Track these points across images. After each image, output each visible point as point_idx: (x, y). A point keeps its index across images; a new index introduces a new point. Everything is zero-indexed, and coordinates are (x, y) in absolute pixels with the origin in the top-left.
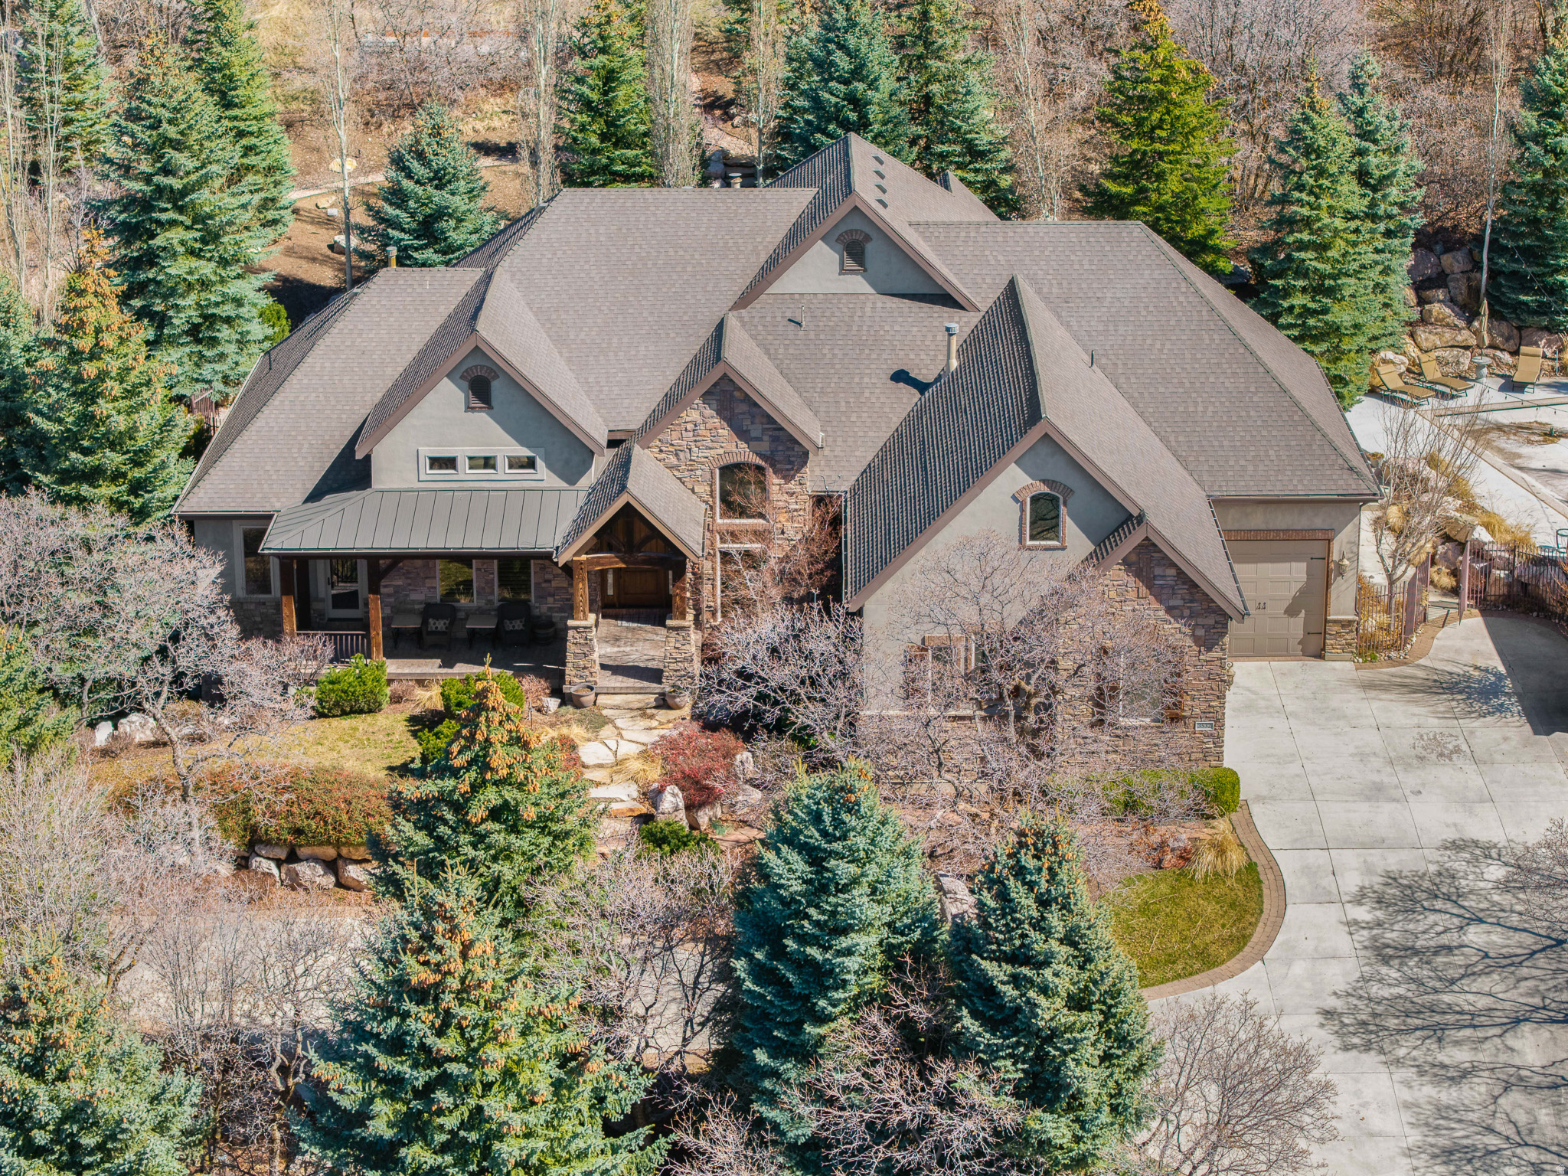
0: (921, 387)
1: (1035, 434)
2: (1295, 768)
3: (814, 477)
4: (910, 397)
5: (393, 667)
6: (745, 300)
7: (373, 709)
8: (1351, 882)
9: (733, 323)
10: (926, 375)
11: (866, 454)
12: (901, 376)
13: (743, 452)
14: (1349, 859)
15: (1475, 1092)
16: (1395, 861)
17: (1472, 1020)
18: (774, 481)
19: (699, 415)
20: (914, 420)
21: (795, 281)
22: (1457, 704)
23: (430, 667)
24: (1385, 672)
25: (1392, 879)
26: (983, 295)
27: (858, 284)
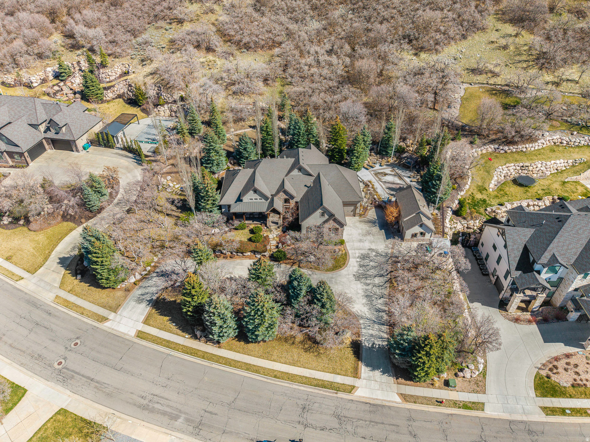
0: (308, 187)
1: (322, 207)
2: (351, 237)
3: (295, 200)
4: (307, 188)
5: (247, 222)
6: (286, 176)
7: (245, 229)
8: (357, 255)
9: (285, 179)
10: (309, 185)
11: (301, 196)
12: (305, 186)
13: (287, 197)
14: (357, 251)
15: (370, 287)
16: (363, 252)
17: (370, 276)
18: (291, 200)
19: (281, 193)
20: (307, 192)
21: (292, 173)
22: (370, 224)
23: (251, 222)
24: (362, 219)
25: (362, 254)
26: (315, 175)
27: (300, 173)
